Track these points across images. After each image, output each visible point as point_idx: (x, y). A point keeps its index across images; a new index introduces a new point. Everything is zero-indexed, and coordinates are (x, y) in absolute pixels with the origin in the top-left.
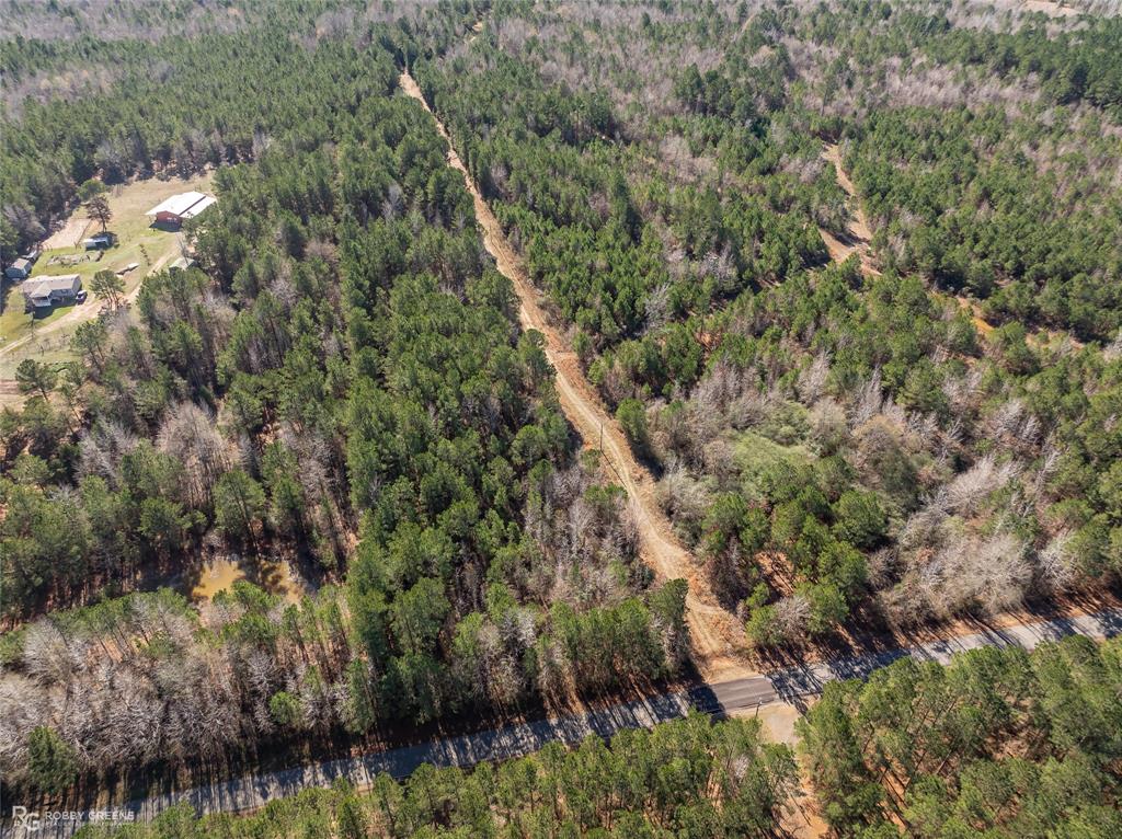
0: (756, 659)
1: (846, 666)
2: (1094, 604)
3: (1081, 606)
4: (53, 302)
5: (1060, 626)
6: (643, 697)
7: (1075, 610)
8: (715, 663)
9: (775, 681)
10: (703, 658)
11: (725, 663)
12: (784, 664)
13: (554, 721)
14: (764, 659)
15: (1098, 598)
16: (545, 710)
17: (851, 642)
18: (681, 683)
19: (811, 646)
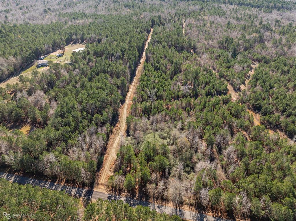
0: (110, 189)
1: (130, 200)
2: (218, 214)
3: (213, 213)
4: (42, 65)
5: (200, 216)
6: (78, 187)
7: (210, 213)
8: (100, 186)
9: (109, 196)
10: (98, 184)
11: (102, 187)
12: (115, 193)
13: (55, 184)
14: (112, 190)
15: (221, 213)
16: (56, 181)
17: (137, 195)
18: (88, 187)
19: (126, 191)
